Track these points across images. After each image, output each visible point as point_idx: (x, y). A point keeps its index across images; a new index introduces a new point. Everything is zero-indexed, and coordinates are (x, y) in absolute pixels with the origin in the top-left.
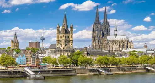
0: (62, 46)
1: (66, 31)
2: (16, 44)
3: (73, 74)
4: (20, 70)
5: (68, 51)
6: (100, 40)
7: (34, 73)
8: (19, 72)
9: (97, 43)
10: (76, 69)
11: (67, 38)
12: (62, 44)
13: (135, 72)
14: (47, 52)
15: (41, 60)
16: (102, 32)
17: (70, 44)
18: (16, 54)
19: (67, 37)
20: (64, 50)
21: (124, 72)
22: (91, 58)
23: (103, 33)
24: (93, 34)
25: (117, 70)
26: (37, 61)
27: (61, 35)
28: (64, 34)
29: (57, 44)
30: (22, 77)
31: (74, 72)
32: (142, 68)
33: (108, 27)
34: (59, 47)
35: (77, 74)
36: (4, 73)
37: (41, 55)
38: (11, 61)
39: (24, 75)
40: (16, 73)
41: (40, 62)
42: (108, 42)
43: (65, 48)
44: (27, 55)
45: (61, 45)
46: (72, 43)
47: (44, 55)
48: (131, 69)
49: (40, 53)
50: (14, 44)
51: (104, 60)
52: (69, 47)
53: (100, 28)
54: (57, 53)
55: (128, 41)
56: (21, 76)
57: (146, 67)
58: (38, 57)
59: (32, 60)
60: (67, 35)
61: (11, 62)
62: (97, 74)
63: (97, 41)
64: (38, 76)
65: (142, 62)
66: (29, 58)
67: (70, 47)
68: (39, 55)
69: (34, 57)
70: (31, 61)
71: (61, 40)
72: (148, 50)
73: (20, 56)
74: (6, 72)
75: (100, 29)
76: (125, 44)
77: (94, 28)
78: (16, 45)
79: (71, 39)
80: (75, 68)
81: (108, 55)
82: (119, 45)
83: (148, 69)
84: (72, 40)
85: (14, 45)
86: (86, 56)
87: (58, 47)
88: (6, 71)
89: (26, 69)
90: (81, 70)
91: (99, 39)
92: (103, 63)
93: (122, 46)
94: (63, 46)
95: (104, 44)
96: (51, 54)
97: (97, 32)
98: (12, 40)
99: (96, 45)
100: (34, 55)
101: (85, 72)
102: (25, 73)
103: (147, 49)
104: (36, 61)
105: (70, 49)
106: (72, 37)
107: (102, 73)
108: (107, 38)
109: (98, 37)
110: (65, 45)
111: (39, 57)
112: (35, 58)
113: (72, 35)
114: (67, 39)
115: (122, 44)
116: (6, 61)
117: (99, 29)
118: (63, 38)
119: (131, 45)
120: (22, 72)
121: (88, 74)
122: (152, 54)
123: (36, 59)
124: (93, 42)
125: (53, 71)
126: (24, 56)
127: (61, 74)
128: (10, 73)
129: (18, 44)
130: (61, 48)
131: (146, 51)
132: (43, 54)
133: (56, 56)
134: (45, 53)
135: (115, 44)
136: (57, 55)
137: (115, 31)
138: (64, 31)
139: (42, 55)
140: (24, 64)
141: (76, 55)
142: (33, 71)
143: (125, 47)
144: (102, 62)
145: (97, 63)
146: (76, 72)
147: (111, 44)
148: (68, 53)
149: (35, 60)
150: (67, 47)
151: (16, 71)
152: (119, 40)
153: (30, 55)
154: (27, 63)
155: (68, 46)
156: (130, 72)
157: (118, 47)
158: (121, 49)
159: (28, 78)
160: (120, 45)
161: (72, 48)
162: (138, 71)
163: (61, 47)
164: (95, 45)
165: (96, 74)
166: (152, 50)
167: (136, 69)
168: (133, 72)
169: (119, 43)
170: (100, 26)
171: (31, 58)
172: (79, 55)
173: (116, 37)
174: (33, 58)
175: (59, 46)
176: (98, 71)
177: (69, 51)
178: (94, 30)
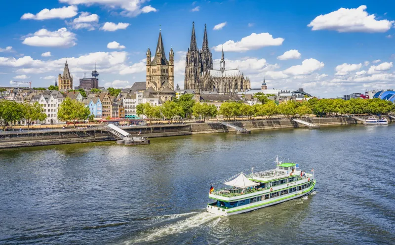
0: (157, 86)
1: (163, 62)
2: (68, 81)
3: (187, 132)
4: (100, 128)
5: (166, 94)
6: (198, 77)
7: (128, 134)
8: (98, 131)
9: (193, 82)
10: (191, 124)
11: (164, 72)
12: (157, 82)
13: (278, 127)
14: (137, 95)
15: (127, 109)
16: (200, 64)
17: (170, 82)
18: (83, 99)
19: (164, 70)
20: (160, 93)
21: (262, 128)
22: (213, 105)
23: (202, 66)
24: (187, 67)
25: (252, 125)
26: (121, 111)
27: (153, 67)
28: (159, 66)
29: (147, 83)
30: (104, 140)
31: (189, 129)
32: (287, 122)
33: (210, 57)
34: (151, 87)
35: (193, 133)
36: (70, 135)
37: (127, 100)
38: (82, 111)
39: (106, 137)
40: (92, 133)
41: (126, 112)
42: (212, 81)
43: (162, 89)
44: (104, 101)
45: (155, 84)
46: (173, 80)
47: (132, 101)
48: (271, 122)
49: (125, 96)
50: (65, 81)
51: (234, 109)
52: (168, 87)
53: (198, 58)
54: (153, 97)
55: (242, 79)
56: (102, 139)
57: (294, 120)
58: (122, 104)
59: (113, 109)
60: (165, 67)
61: (83, 113)
62: (222, 131)
63: (193, 78)
64: (136, 139)
65: (288, 112)
66: (106, 105)
67: (170, 87)
68: (124, 100)
69: (116, 103)
70: (111, 111)
71: (154, 76)
72: (282, 92)
73: (92, 103)
74: (75, 132)
75: (198, 60)
76: (239, 83)
77: (189, 58)
78: (68, 84)
79: (170, 74)
80: (187, 122)
81: (230, 100)
82: (229, 84)
83: (295, 122)
84: (173, 76)
85: (64, 83)
86: (198, 101)
87: (149, 87)
88: (75, 130)
89: (111, 126)
90: (198, 125)
91: (196, 75)
92: (233, 113)
93: (233, 87)
94: (159, 85)
95: (205, 83)
96: (144, 99)
97: (193, 64)
98: (60, 75)
99: (191, 85)
100: (115, 101)
101: (205, 129)
102: (110, 133)
103: (280, 91)
104: (119, 111)
105: (169, 91)
106: (172, 70)
107: (230, 130)
108: (209, 74)
109: (194, 72)
110: (162, 84)
111: (124, 105)
112: (117, 105)
113: (172, 67)
114: (164, 74)
115: (233, 83)
116: (74, 111)
117: (196, 59)
118: (159, 73)
119: (248, 84)
120: (103, 132)
121: (209, 132)
122: (291, 98)
123: (118, 107)
124: (186, 80)
125: (155, 129)
126: (98, 103)
127: (169, 134)
128: (81, 134)
129: (71, 81)
130: (155, 89)
131: (279, 93)
132: (131, 98)
133: (152, 102)
134: (134, 97)
135: (222, 82)
136: (153, 100)
137: (221, 62)
138: (159, 61)
139: (130, 100)
140: (99, 117)
141: (183, 100)
142: (125, 130)
143: (239, 87)
144: (231, 112)
145: (221, 114)
146: (191, 129)
147: (216, 83)
148: (166, 97)
149: (118, 109)
150: (164, 87)
151: (92, 129)
152: (228, 76)
153: (109, 101)
154: (103, 115)
155: (167, 85)
156: (270, 128)
157: (227, 87)
158: (232, 91)
159: (118, 142)
160: (231, 85)
161: (172, 89)
162: (283, 126)
163: (154, 86)
164: (189, 84)
165: (220, 131)
166: (287, 92)
167: (279, 123)
168: (275, 128)
169: (229, 81)
170: (197, 55)
171: (111, 106)
172: (188, 100)
173: (222, 72)
174: (114, 105)
175: (152, 84)
176: (224, 127)
177: (169, 94)
178: (188, 60)
